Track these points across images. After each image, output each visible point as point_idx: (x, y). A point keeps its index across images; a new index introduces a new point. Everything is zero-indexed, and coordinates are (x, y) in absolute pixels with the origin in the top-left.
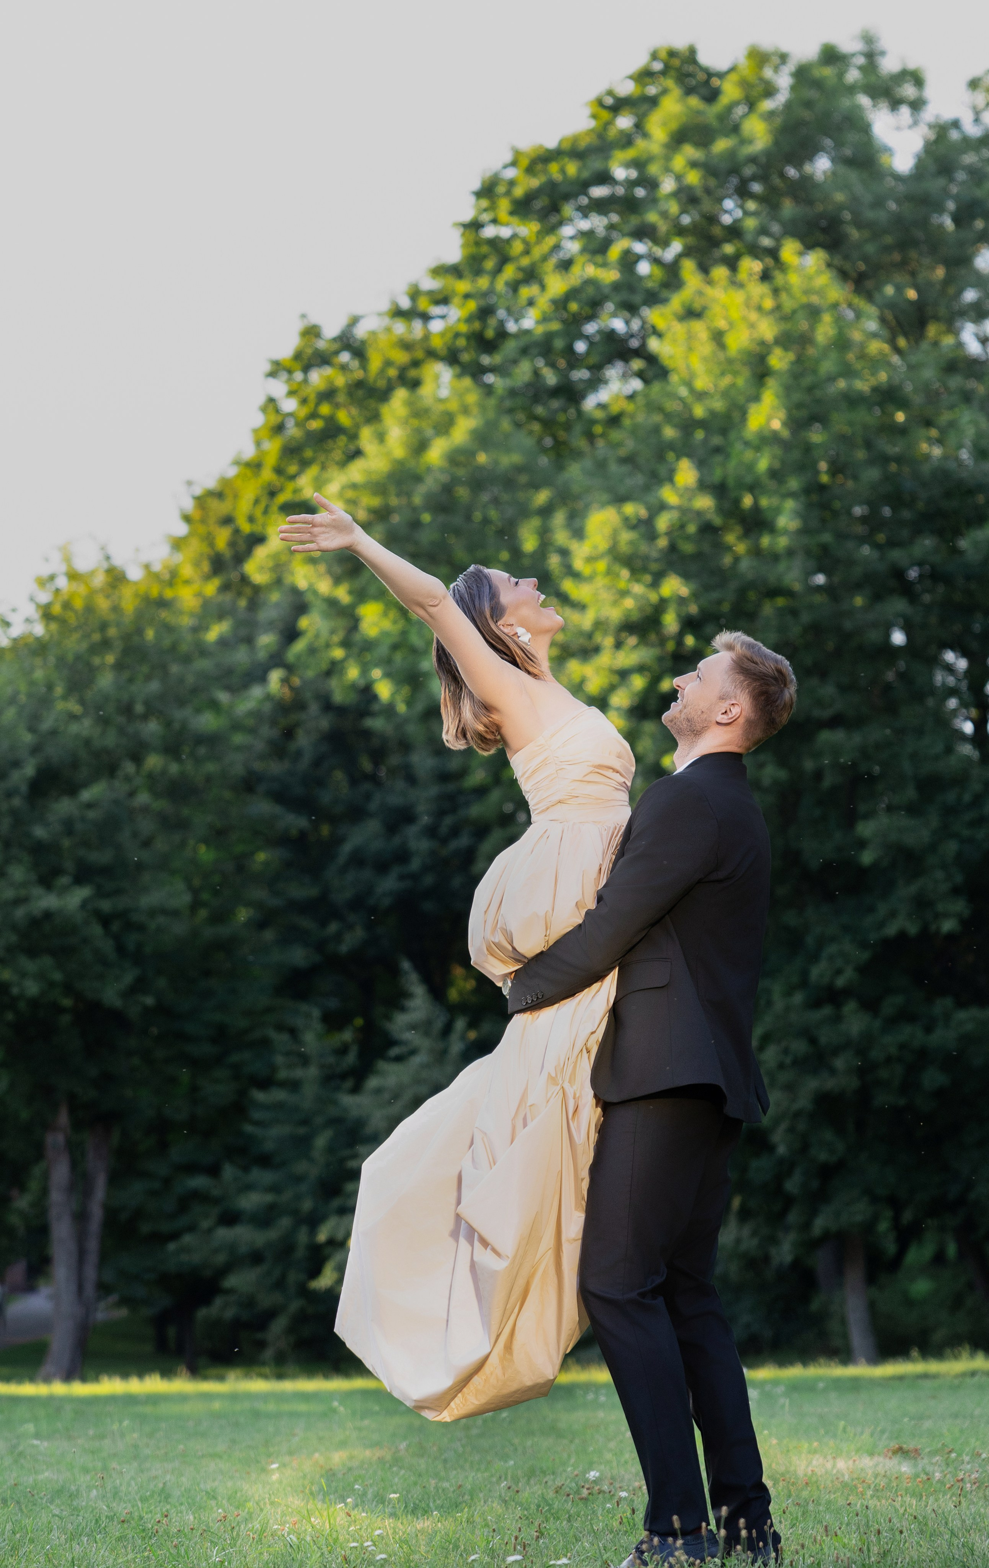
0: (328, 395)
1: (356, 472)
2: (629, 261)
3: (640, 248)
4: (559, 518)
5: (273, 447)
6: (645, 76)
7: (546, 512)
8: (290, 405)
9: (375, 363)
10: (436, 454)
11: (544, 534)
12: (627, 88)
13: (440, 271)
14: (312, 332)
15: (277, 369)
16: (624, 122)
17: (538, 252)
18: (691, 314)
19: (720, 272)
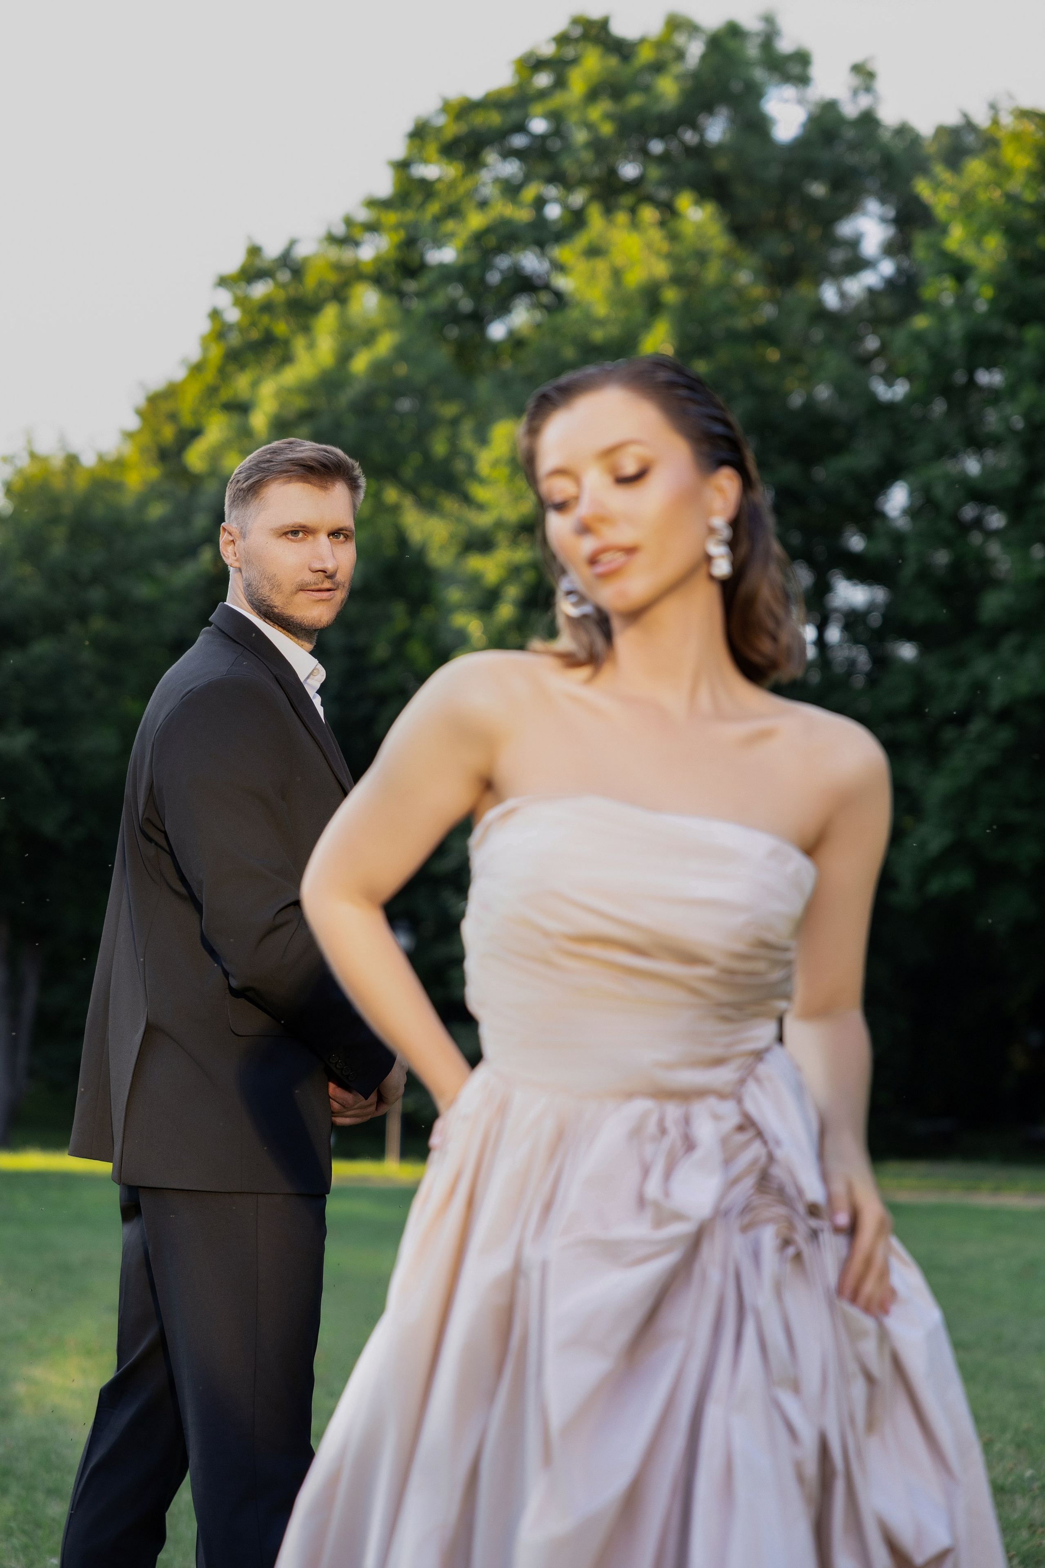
0: (267, 307)
1: (290, 376)
2: (540, 203)
3: (552, 191)
4: (467, 427)
5: (216, 352)
6: (562, 40)
7: (455, 422)
8: (233, 315)
9: (311, 281)
10: (360, 363)
11: (453, 442)
12: (548, 50)
13: (372, 203)
14: (255, 251)
15: (223, 282)
16: (543, 80)
17: (462, 189)
18: (594, 252)
19: (622, 218)
